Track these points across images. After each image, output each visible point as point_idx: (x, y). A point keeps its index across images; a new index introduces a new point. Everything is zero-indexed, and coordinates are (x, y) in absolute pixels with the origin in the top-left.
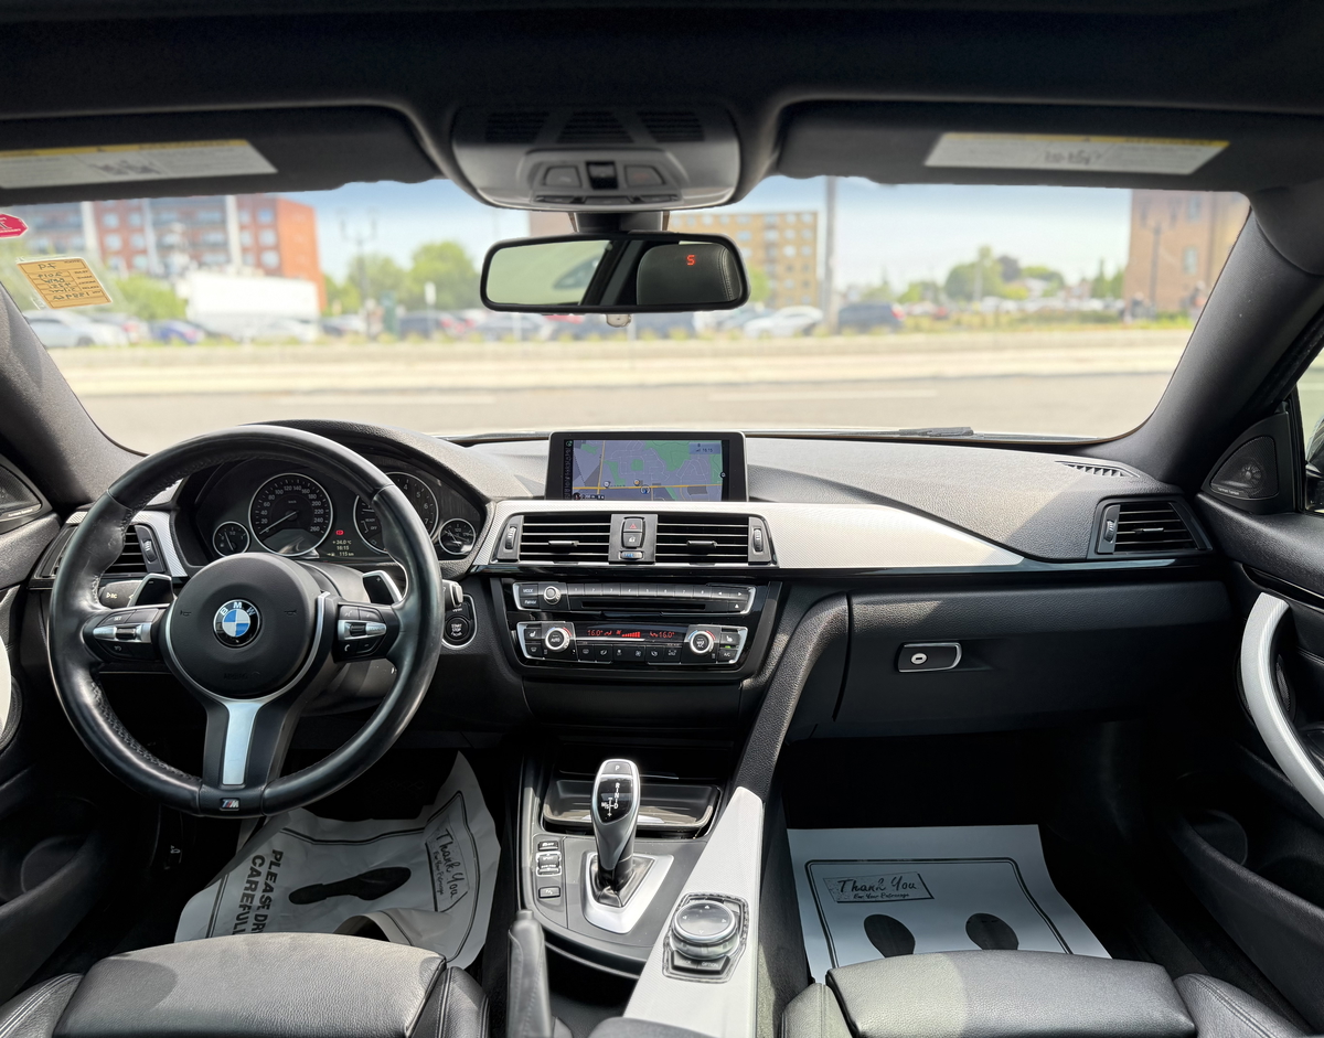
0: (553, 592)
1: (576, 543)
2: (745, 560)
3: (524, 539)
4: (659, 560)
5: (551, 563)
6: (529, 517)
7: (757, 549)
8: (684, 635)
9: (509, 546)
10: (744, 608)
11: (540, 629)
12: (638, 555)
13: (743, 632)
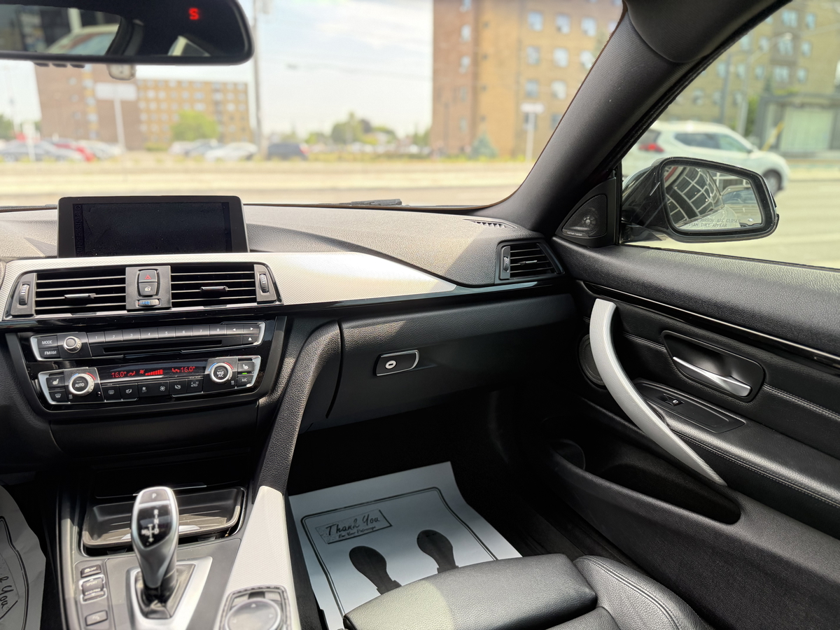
0: (73, 342)
1: (93, 295)
2: (254, 300)
3: (38, 295)
4: (175, 305)
5: (69, 315)
6: (42, 274)
7: (264, 291)
8: (204, 368)
9: (22, 302)
10: (256, 341)
11: (63, 377)
12: (155, 302)
13: (257, 360)
